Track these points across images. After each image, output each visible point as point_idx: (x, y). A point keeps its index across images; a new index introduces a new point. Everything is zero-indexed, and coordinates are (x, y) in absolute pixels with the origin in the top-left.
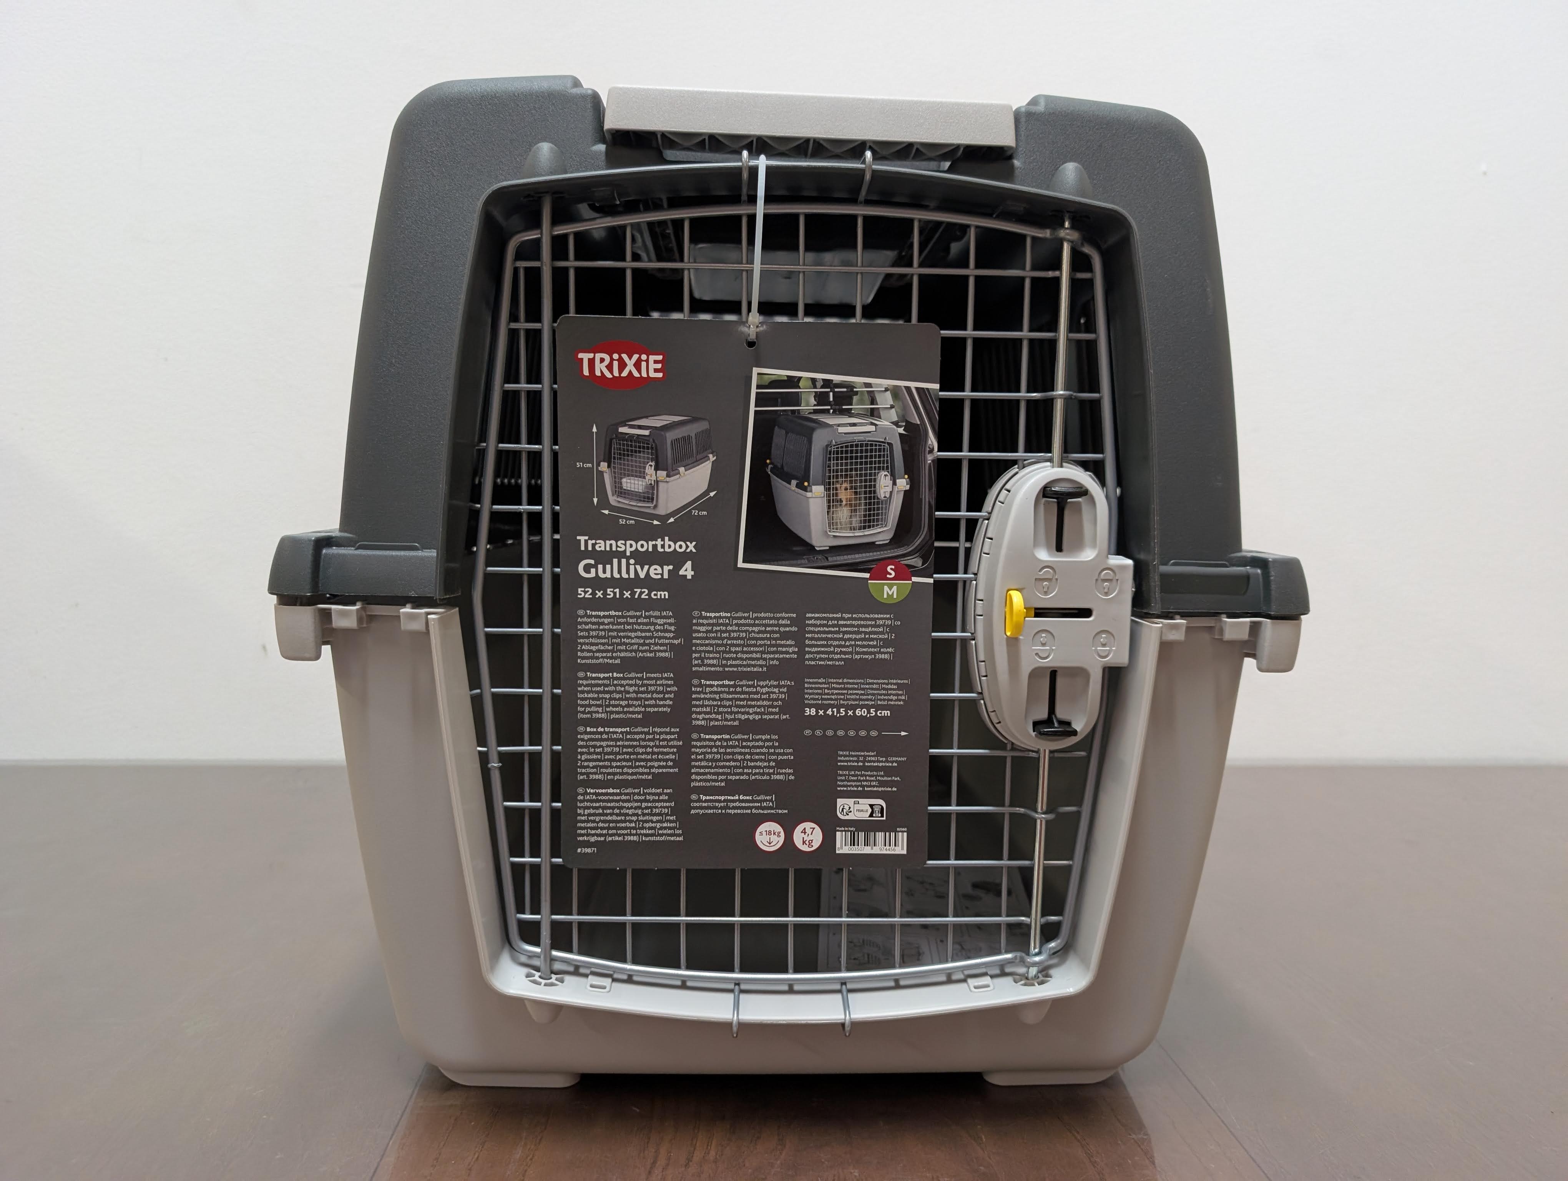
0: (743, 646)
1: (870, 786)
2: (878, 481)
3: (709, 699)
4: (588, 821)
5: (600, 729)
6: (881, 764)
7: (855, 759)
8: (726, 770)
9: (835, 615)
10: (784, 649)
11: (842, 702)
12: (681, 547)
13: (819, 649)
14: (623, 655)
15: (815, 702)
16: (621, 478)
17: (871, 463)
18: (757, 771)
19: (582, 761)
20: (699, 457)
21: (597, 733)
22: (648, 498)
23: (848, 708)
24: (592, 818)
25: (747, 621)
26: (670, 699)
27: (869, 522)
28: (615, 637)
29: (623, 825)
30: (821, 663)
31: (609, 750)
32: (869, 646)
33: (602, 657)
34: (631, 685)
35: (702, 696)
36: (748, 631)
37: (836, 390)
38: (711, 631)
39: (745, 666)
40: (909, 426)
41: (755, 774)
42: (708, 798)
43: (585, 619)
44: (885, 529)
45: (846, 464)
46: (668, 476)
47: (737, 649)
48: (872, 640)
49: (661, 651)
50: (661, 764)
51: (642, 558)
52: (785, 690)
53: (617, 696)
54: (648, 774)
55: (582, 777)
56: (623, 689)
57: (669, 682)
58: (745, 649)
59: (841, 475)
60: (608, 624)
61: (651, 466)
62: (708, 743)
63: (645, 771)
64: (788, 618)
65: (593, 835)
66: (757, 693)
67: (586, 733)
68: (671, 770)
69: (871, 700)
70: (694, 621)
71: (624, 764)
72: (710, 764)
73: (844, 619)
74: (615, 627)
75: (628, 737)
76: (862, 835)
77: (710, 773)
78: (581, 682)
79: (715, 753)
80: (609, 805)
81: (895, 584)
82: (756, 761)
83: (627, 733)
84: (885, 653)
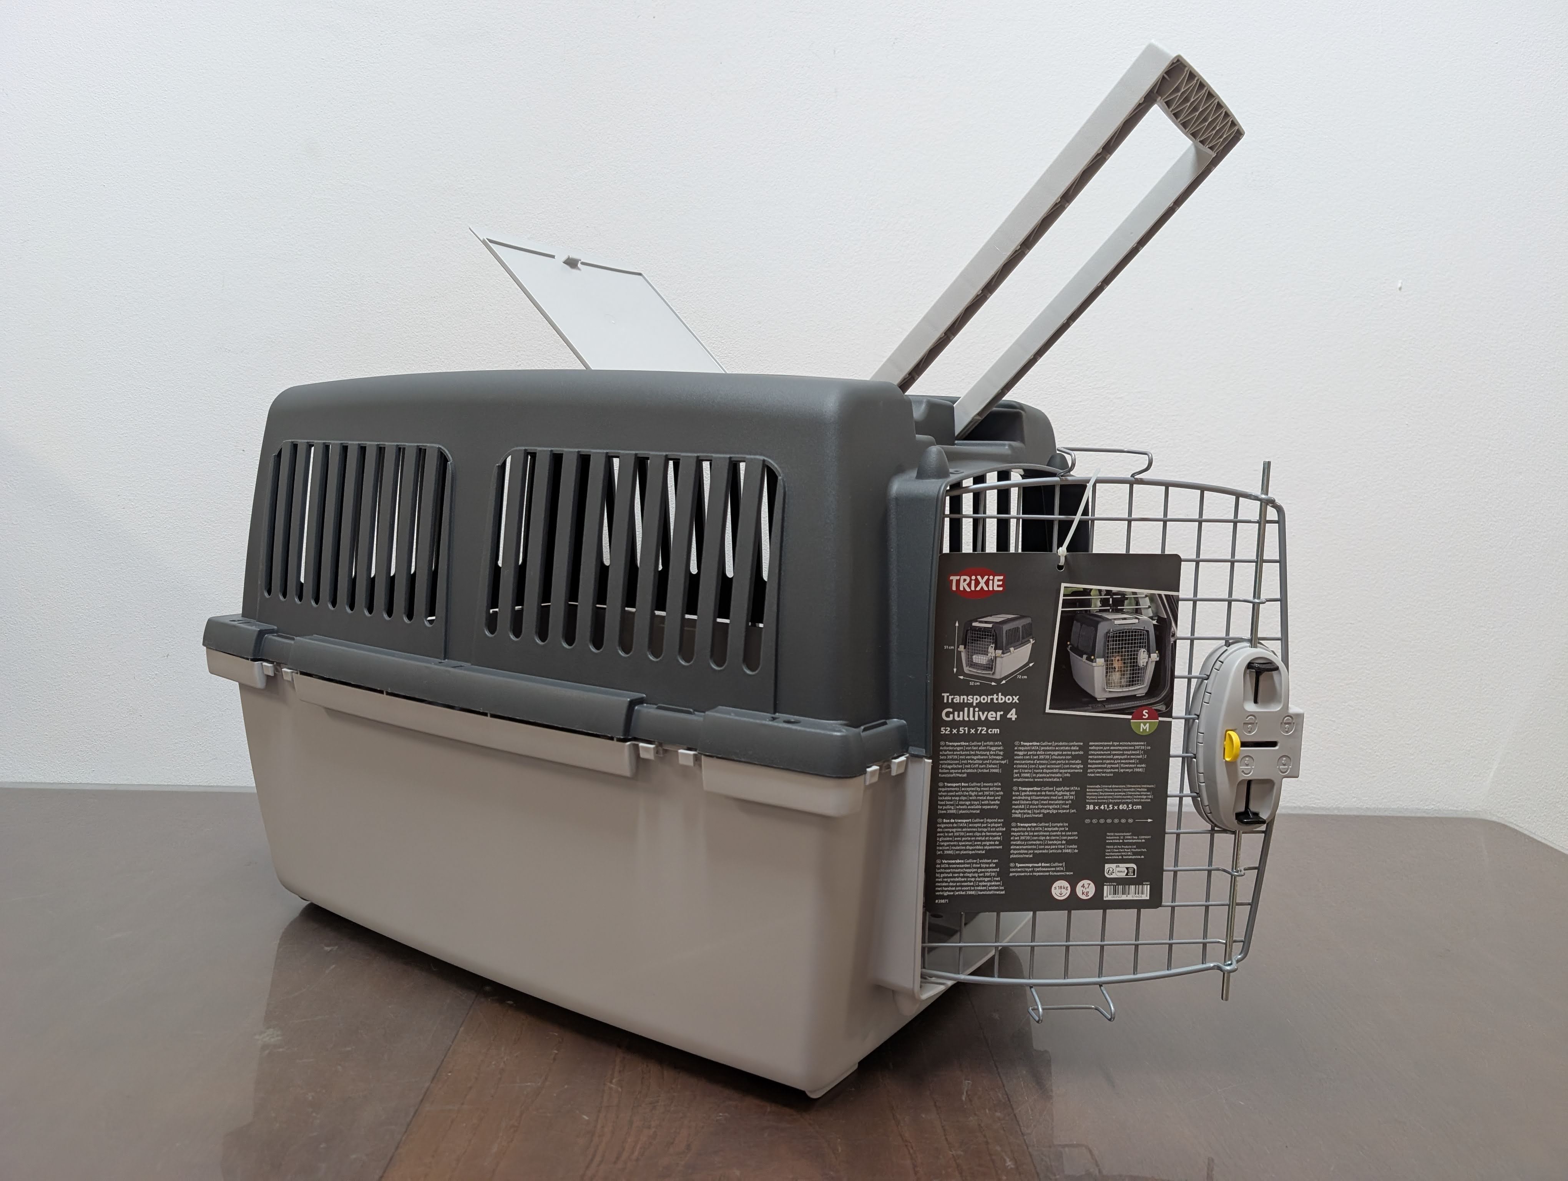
0: (1047, 764)
1: (1127, 855)
2: (1139, 655)
3: (1023, 800)
4: (943, 882)
5: (952, 821)
6: (1134, 841)
7: (1118, 838)
8: (1034, 847)
9: (1109, 744)
10: (1074, 766)
11: (1110, 800)
12: (1009, 699)
13: (1097, 766)
14: (969, 771)
15: (1093, 801)
16: (972, 655)
17: (1135, 643)
18: (1054, 847)
19: (940, 842)
20: (1023, 641)
21: (950, 823)
22: (989, 668)
23: (1114, 804)
24: (945, 880)
25: (1051, 748)
26: (998, 800)
27: (1132, 682)
28: (963, 760)
29: (966, 884)
30: (1098, 775)
31: (957, 834)
32: (1130, 763)
33: (955, 773)
34: (973, 791)
35: (1019, 798)
36: (1051, 754)
37: (1114, 597)
38: (1027, 755)
39: (1048, 778)
40: (1160, 620)
41: (1053, 849)
42: (1021, 865)
43: (945, 748)
44: (1143, 686)
45: (1119, 644)
46: (1003, 653)
47: (1043, 766)
48: (1132, 759)
49: (994, 768)
50: (991, 843)
51: (983, 707)
52: (1073, 793)
53: (964, 798)
54: (983, 850)
55: (939, 853)
56: (967, 794)
57: (998, 789)
58: (1048, 766)
59: (1116, 652)
60: (960, 751)
61: (992, 647)
62: (1022, 829)
63: (980, 848)
64: (1077, 746)
65: (946, 891)
66: (1055, 795)
67: (943, 823)
68: (998, 847)
69: (1129, 799)
70: (1016, 748)
71: (967, 843)
72: (1023, 843)
73: (1114, 746)
74: (964, 753)
75: (970, 825)
76: (1120, 887)
77: (1023, 849)
78: (941, 789)
79: (1026, 836)
80: (957, 871)
81: (1148, 722)
82: (1053, 840)
83: (969, 823)
84: (1139, 768)
